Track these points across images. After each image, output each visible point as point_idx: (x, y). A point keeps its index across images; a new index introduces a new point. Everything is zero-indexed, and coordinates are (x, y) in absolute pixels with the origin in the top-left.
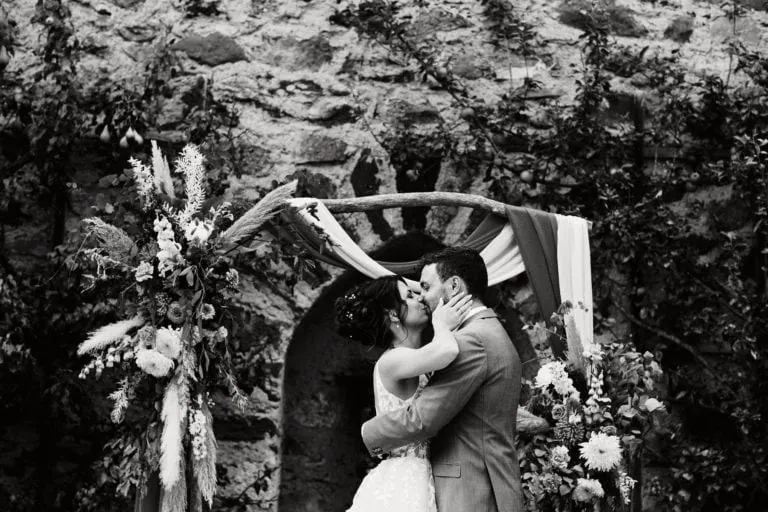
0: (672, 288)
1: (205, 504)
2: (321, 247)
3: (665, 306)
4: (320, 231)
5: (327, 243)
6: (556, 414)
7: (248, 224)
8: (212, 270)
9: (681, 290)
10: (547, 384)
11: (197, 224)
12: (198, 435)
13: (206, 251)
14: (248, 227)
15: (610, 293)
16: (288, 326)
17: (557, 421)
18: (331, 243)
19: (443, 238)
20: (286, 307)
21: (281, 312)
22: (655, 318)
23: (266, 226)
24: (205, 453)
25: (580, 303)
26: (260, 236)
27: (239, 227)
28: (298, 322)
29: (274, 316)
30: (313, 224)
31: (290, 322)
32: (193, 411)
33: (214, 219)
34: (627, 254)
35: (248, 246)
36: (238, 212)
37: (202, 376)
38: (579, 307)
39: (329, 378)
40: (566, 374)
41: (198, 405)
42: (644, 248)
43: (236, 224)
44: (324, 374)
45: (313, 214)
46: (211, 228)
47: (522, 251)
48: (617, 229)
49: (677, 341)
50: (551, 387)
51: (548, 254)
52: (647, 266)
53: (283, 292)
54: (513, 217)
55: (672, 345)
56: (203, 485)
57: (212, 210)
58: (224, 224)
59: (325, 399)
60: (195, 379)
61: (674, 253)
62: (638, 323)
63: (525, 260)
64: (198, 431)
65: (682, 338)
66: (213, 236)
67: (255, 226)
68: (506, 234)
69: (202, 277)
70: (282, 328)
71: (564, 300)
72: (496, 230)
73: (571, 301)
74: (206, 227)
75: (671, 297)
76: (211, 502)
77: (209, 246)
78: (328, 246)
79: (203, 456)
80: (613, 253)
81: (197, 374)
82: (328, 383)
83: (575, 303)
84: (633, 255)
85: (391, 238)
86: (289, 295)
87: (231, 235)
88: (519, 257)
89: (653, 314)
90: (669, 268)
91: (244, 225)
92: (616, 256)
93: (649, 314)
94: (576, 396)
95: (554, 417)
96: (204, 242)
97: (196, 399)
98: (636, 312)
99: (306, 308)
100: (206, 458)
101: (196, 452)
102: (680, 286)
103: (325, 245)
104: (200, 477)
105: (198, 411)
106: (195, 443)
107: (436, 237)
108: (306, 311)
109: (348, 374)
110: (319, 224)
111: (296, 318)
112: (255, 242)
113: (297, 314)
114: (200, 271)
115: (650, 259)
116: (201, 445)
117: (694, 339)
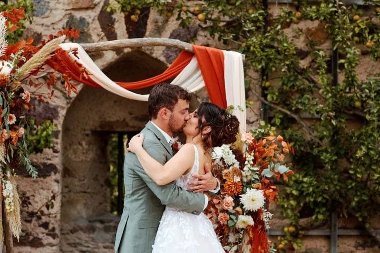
0: (286, 83)
1: (15, 239)
2: (81, 75)
3: (281, 92)
4: (80, 65)
5: (84, 73)
6: (225, 176)
7: (36, 62)
8: (13, 93)
9: (291, 84)
10: (219, 158)
11: (3, 64)
12: (8, 197)
13: (9, 81)
14: (35, 64)
15: (250, 85)
16: (63, 108)
17: (225, 180)
18: (87, 73)
19: (152, 53)
20: (61, 96)
21: (59, 100)
22: (277, 99)
23: (47, 62)
24: (13, 207)
25: (239, 106)
26: (43, 69)
27: (29, 65)
28: (69, 105)
29: (54, 102)
30: (76, 61)
31: (64, 105)
32: (4, 181)
33: (14, 61)
34: (260, 63)
35: (36, 75)
36: (28, 55)
37: (9, 162)
38: (238, 109)
39: (88, 132)
40: (231, 152)
41: (8, 177)
42: (270, 59)
43: (28, 62)
44: (85, 130)
45: (75, 55)
46: (12, 67)
47: (203, 73)
48: (255, 49)
49: (289, 113)
50: (222, 159)
51: (219, 76)
52: (271, 70)
53: (60, 87)
54: (198, 52)
55: (286, 115)
56: (13, 228)
57: (12, 55)
58: (20, 64)
59: (86, 144)
60: (5, 163)
61: (287, 63)
62: (267, 103)
63: (205, 79)
64: (8, 194)
65: (290, 110)
66: (13, 71)
67: (40, 64)
68: (193, 63)
69: (7, 98)
70: (59, 109)
71: (228, 105)
72: (187, 61)
73: (233, 105)
74: (8, 66)
75: (285, 87)
76: (18, 238)
77: (11, 78)
78: (85, 75)
79: (12, 210)
80: (252, 62)
81: (6, 160)
82: (87, 135)
83: (235, 107)
84: (263, 64)
86: (63, 89)
87: (24, 70)
88: (201, 78)
89: (275, 98)
90: (284, 71)
91: (33, 63)
92: (254, 64)
93: (273, 98)
94: (237, 165)
95: (224, 178)
96: (8, 76)
97: (6, 173)
98: (265, 96)
99: (73, 97)
100: (14, 210)
101: (7, 207)
102: (291, 81)
103: (83, 75)
104: (10, 223)
105: (7, 182)
106: (7, 202)
107: (148, 52)
108: (73, 99)
109: (99, 129)
110: (80, 61)
111: (68, 103)
112: (39, 73)
113: (68, 101)
114: (6, 94)
115: (274, 66)
116: (10, 203)
117: (297, 111)
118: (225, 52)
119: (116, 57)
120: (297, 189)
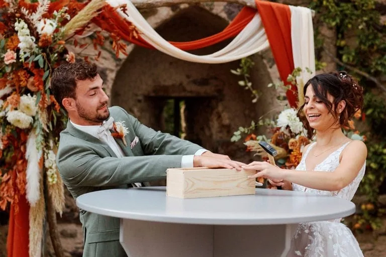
0: (364, 41)
1: (58, 214)
2: (131, 34)
3: (359, 52)
4: (130, 23)
5: (134, 32)
6: (291, 146)
7: (81, 20)
8: (56, 55)
9: (370, 43)
10: (285, 125)
11: (45, 23)
12: (51, 168)
13: (51, 40)
14: (80, 23)
15: (322, 44)
16: (112, 71)
17: (292, 151)
18: (137, 32)
19: (212, 9)
20: (110, 58)
21: (107, 62)
22: (353, 60)
23: (94, 20)
24: (56, 179)
25: (307, 68)
26: (89, 27)
27: (74, 23)
28: (119, 68)
29: (102, 64)
30: (125, 19)
31: (113, 68)
32: (47, 151)
33: (57, 19)
34: (334, 20)
35: (81, 35)
36: (73, 12)
37: (51, 129)
38: (306, 71)
39: (140, 98)
40: (298, 119)
41: (50, 147)
42: (346, 15)
43: (73, 20)
44: (136, 95)
45: (124, 12)
46: (55, 25)
47: (267, 32)
48: (328, 4)
49: (367, 75)
50: (288, 127)
51: (285, 35)
52: (347, 27)
53: (108, 48)
54: (261, 9)
55: (364, 77)
56: (55, 201)
57: (55, 13)
58: (64, 22)
59: (138, 111)
60: (47, 131)
61: (365, 19)
62: (342, 64)
63: (269, 38)
64: (51, 165)
65: (369, 73)
66: (57, 31)
67: (85, 22)
68: (256, 21)
69: (49, 60)
70: (108, 72)
71: (296, 66)
72: (248, 18)
73: (301, 67)
74: (51, 24)
75: (363, 47)
76: (61, 213)
77: (54, 38)
78: (135, 34)
79: (54, 182)
80: (325, 19)
81: (48, 127)
82: (139, 101)
83: (303, 69)
84: (338, 20)
85: (178, 10)
86: (112, 50)
87: (68, 29)
88: (265, 36)
89: (351, 59)
90: (362, 29)
91: (78, 22)
92: (327, 21)
93: (348, 59)
94: (305, 134)
95: (290, 148)
96: (50, 36)
97: (49, 142)
98: (340, 56)
99: (123, 59)
100: (57, 183)
101: (50, 180)
102: (369, 40)
103: (133, 34)
104: (53, 196)
105: (50, 152)
106: (49, 173)
107: (207, 8)
108: (123, 61)
109: (152, 94)
110: (130, 19)
111: (117, 65)
112: (84, 32)
113: (118, 63)
114: (48, 56)
115: (350, 23)
116: (53, 174)
117: (377, 74)
118: (291, 8)
119: (171, 13)
120: (375, 162)
